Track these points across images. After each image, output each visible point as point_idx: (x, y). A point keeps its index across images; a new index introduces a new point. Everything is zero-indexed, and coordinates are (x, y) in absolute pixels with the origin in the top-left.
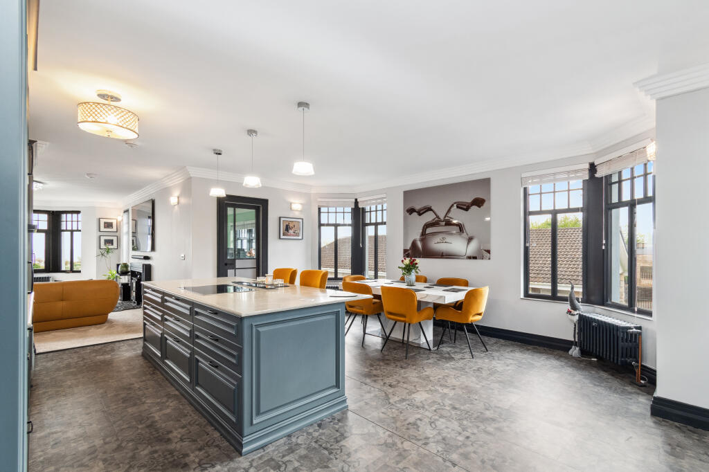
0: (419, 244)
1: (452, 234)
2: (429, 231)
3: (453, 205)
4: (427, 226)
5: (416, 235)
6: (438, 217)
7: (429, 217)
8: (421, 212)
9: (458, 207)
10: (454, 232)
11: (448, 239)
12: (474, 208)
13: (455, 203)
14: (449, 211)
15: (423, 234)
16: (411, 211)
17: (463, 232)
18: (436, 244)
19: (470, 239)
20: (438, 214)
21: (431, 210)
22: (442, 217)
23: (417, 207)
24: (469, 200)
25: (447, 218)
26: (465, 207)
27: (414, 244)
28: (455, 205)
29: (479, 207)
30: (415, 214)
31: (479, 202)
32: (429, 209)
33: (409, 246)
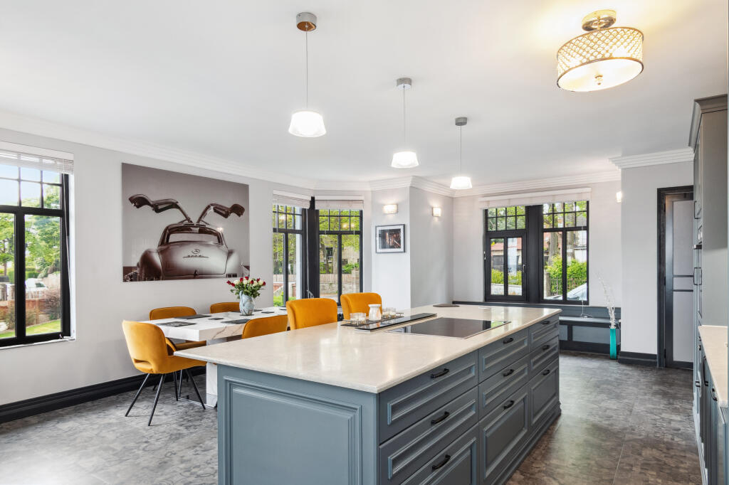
0: (157, 259)
1: (208, 245)
2: (174, 238)
3: (208, 207)
4: (170, 230)
5: (152, 244)
6: (188, 219)
7: (173, 217)
8: (160, 207)
9: (215, 211)
10: (211, 243)
11: (204, 251)
12: (233, 215)
13: (212, 205)
14: (204, 213)
15: (165, 241)
16: (139, 202)
17: (222, 244)
19: (230, 253)
20: (189, 215)
21: (178, 207)
22: (195, 221)
23: (153, 198)
24: (228, 205)
25: (201, 223)
26: (224, 212)
27: (146, 259)
28: (212, 207)
29: (239, 215)
30: (146, 208)
31: (238, 210)
32: (174, 205)
33: (135, 261)
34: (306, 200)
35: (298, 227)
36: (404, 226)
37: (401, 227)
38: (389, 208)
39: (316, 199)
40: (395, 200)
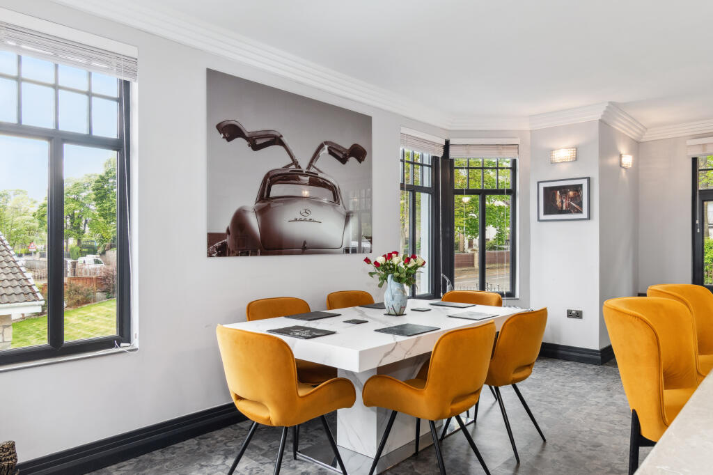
0: (254, 222)
1: (320, 204)
2: (277, 190)
3: (321, 147)
4: (272, 178)
5: (248, 200)
6: (295, 162)
7: (274, 159)
8: (259, 142)
9: (330, 153)
10: (325, 200)
11: (316, 213)
12: (352, 161)
13: (326, 143)
14: (316, 156)
15: (264, 196)
16: (231, 131)
17: (339, 202)
18: (290, 223)
19: (347, 218)
20: (297, 157)
21: (282, 144)
22: (304, 166)
23: (249, 127)
24: (347, 145)
25: (313, 170)
26: (341, 156)
27: (239, 221)
28: (326, 147)
29: (360, 160)
30: (240, 143)
31: (359, 153)
32: (276, 140)
33: (223, 225)
34: (439, 145)
35: (427, 184)
36: (589, 179)
37: (584, 183)
38: (563, 153)
39: (451, 143)
40: (572, 141)
